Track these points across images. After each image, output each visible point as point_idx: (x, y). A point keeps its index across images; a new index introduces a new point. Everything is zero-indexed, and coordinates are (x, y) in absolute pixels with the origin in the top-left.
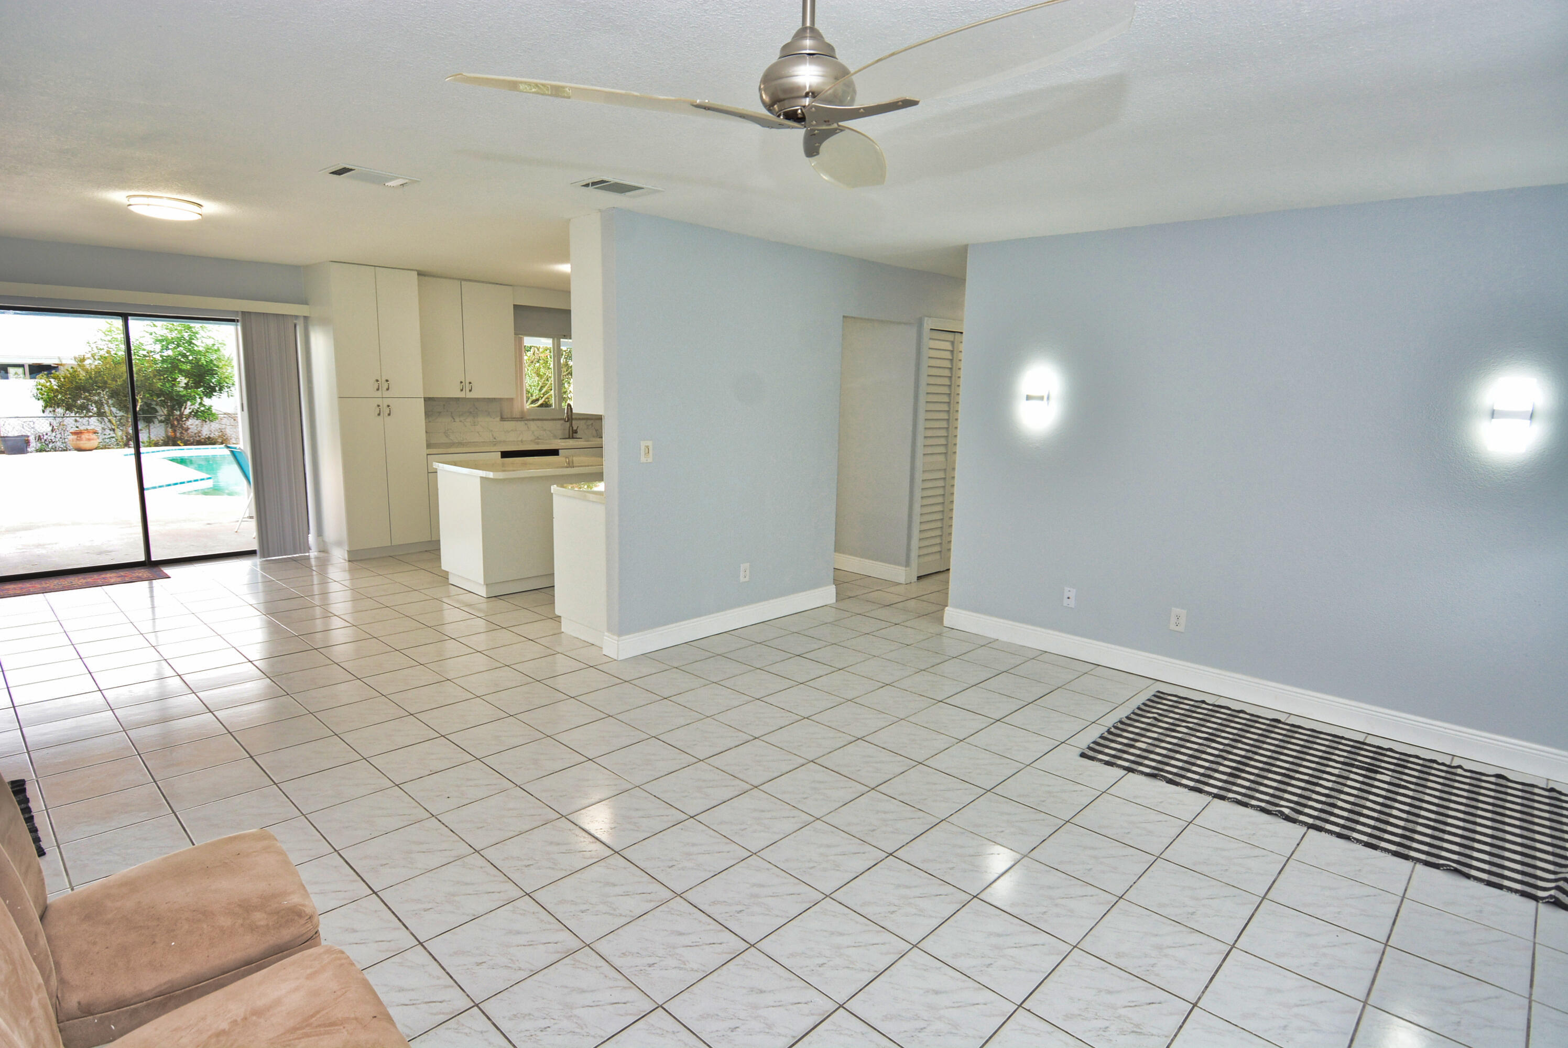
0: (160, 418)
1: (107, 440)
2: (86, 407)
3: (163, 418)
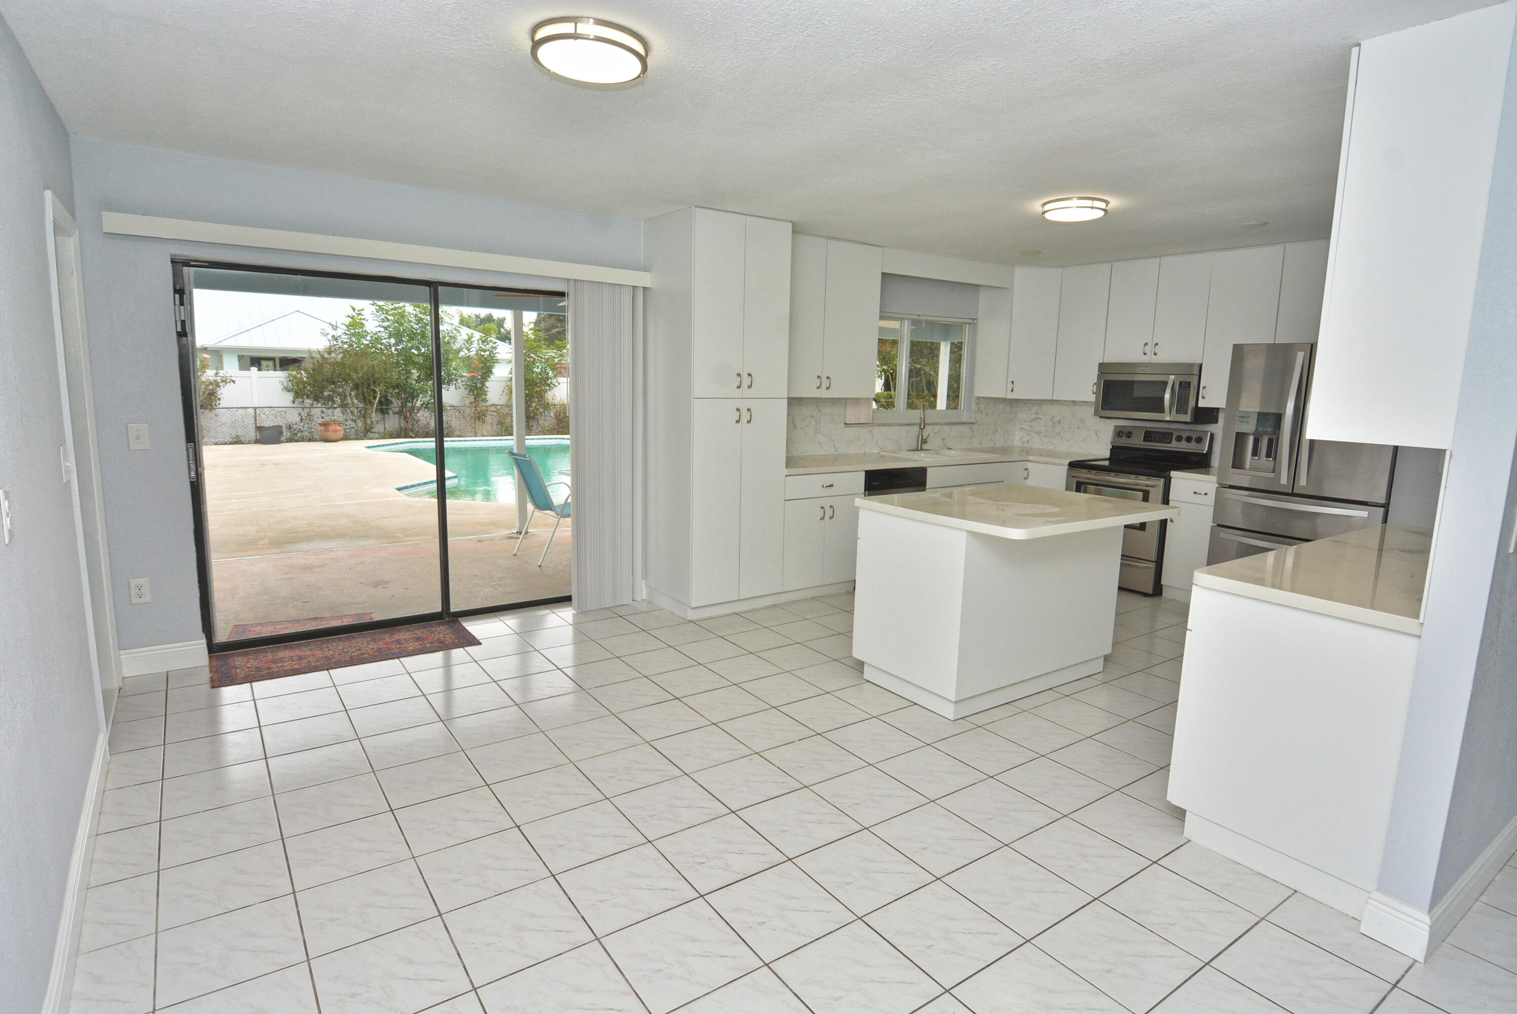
0: (394, 410)
2: (330, 399)
3: (397, 410)
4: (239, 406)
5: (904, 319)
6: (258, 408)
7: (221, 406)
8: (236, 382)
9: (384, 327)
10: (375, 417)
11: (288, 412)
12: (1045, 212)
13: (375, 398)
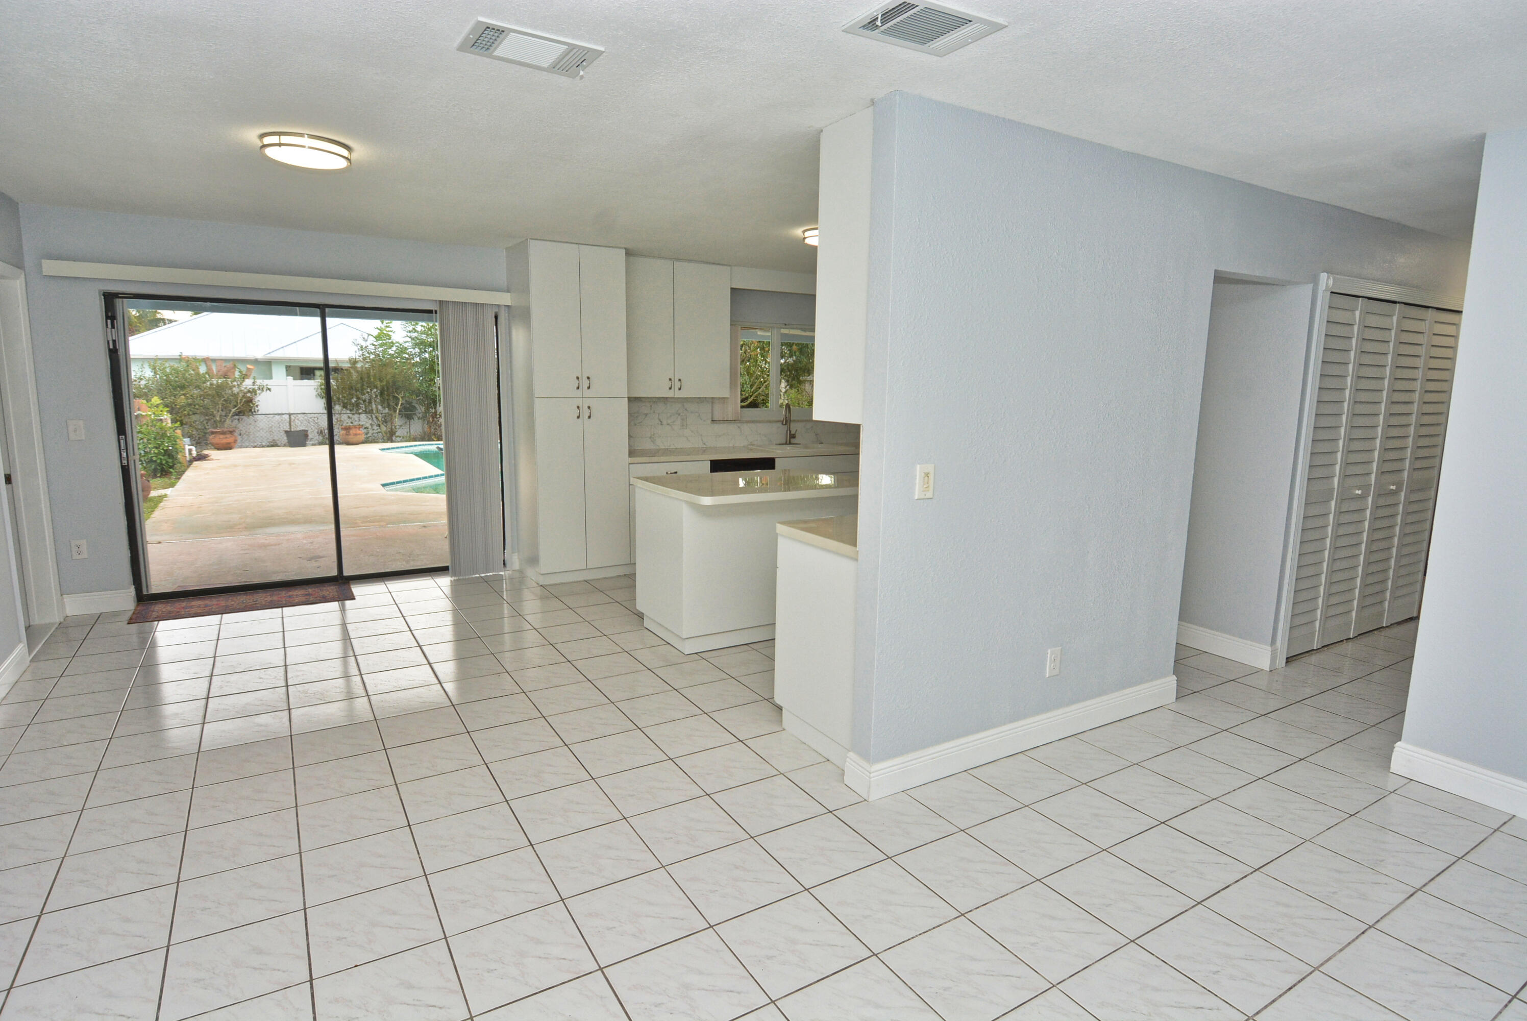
0: (418, 415)
1: (376, 435)
2: (357, 405)
3: (421, 415)
4: (276, 413)
5: (774, 327)
6: (292, 414)
7: (259, 413)
8: (272, 390)
9: (410, 337)
10: (398, 421)
11: (320, 418)
12: (805, 238)
13: (397, 405)
